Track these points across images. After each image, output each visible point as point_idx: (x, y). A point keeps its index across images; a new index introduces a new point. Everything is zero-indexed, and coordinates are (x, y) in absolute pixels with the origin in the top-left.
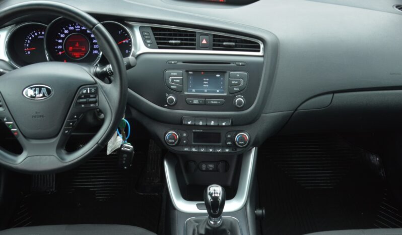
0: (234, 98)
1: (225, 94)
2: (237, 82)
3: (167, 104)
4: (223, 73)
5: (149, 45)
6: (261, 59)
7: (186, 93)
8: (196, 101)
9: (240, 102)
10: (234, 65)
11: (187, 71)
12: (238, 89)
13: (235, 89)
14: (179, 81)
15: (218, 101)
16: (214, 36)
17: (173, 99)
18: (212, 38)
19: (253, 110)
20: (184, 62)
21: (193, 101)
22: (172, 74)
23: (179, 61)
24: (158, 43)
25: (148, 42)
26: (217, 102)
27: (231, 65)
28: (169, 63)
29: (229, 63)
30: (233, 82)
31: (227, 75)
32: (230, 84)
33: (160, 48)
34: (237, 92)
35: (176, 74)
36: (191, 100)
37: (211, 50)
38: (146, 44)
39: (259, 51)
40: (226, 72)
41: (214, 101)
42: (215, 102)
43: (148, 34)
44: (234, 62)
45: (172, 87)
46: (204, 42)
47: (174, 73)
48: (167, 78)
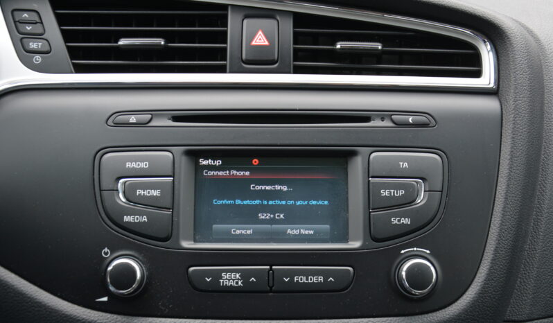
0: (395, 258)
1: (355, 244)
2: (401, 193)
3: (108, 293)
4: (340, 157)
5: (38, 59)
6: (490, 104)
7: (186, 244)
8: (231, 278)
9: (418, 276)
10: (387, 123)
11: (194, 154)
12: (407, 221)
13: (395, 221)
14: (156, 193)
15: (326, 274)
16: (299, 19)
17: (133, 272)
18: (288, 27)
19: (474, 305)
20: (176, 119)
21: (217, 276)
22: (129, 165)
23: (155, 113)
24: (73, 53)
25: (33, 45)
26: (321, 279)
27: (376, 123)
28: (117, 124)
29: (367, 119)
30: (385, 193)
31: (357, 166)
32: (372, 203)
33: (79, 69)
34: (404, 234)
35: (145, 165)
36: (208, 273)
37: (289, 72)
38: (25, 54)
39: (477, 74)
40: (354, 154)
41: (307, 274)
42: (314, 279)
43: (35, 17)
44: (384, 114)
45: (127, 219)
46: (260, 40)
47: (136, 161)
48: (106, 183)
